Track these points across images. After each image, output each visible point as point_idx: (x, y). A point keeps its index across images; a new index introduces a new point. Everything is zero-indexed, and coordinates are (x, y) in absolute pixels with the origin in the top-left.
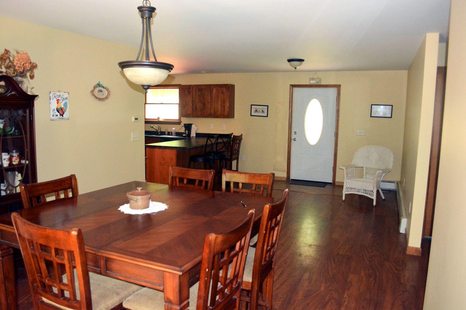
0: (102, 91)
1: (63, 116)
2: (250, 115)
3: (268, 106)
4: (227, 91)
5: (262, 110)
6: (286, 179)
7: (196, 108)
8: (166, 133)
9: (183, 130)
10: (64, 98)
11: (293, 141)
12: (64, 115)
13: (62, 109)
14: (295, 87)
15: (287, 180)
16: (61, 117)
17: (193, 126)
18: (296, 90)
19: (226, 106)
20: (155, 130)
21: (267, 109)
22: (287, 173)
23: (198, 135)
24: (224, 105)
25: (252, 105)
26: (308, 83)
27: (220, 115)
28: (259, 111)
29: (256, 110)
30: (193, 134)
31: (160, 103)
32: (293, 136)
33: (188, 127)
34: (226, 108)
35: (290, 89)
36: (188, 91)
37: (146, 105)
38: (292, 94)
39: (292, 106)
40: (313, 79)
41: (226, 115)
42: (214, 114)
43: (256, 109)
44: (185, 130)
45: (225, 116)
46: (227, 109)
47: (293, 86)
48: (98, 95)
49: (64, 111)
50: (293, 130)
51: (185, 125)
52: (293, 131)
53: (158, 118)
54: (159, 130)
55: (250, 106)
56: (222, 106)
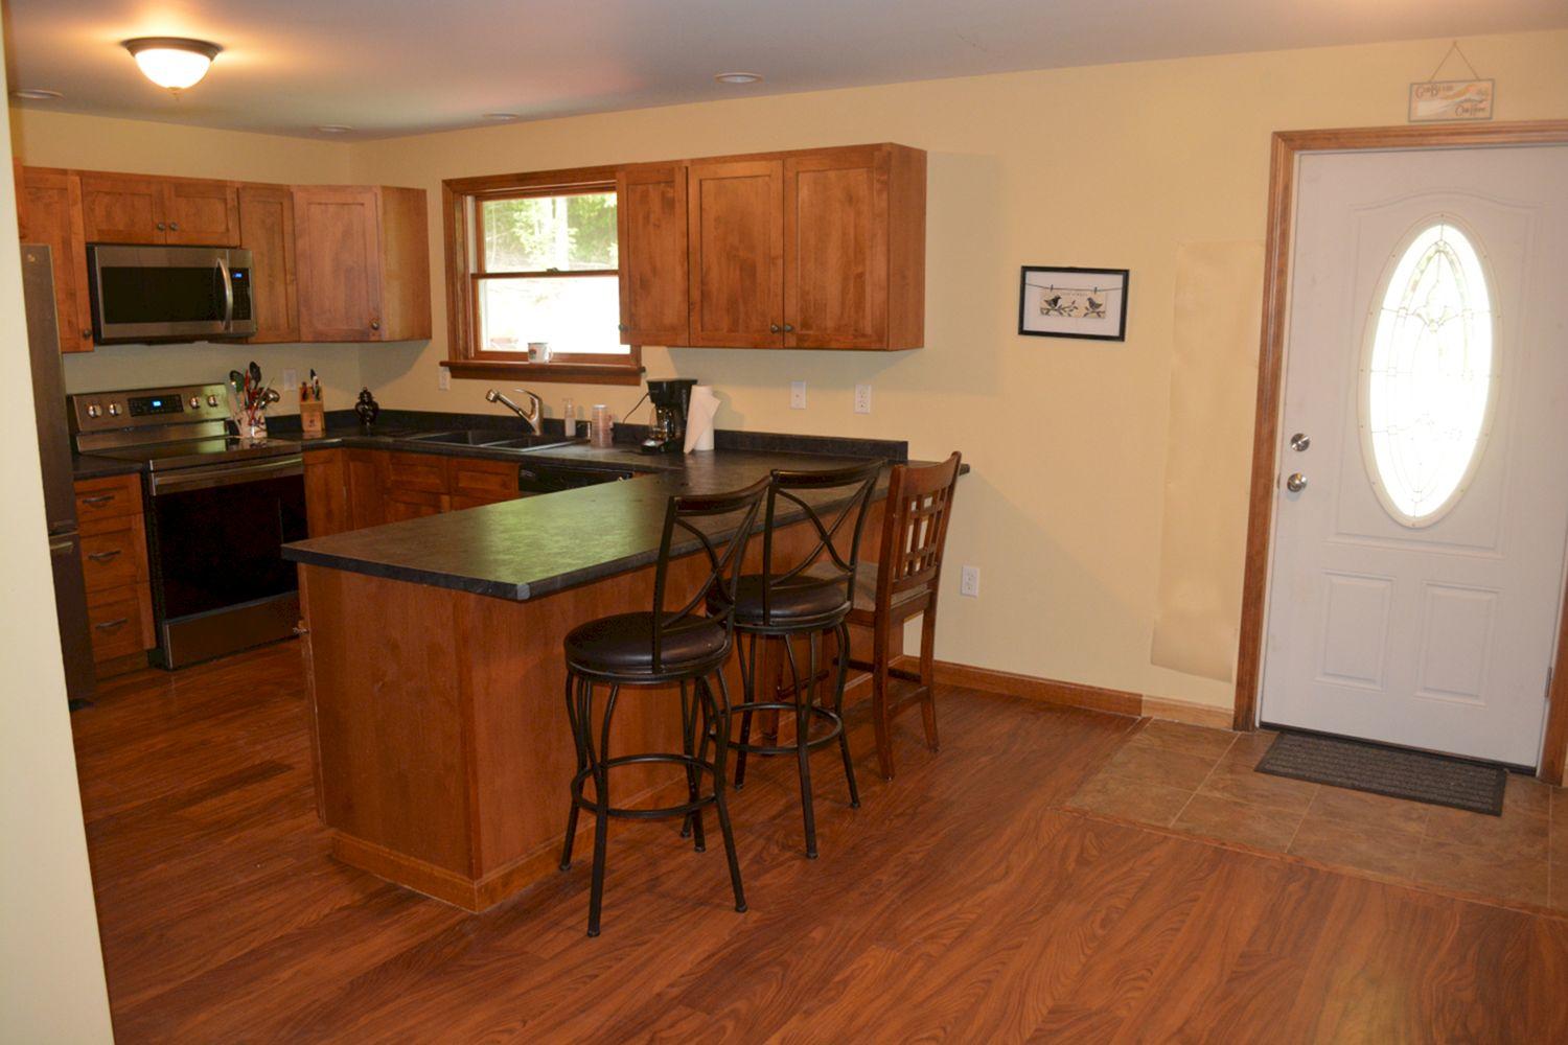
2: (1016, 330)
3: (1125, 273)
4: (877, 186)
5: (1090, 299)
6: (1231, 721)
7: (705, 295)
8: (570, 431)
9: (644, 414)
11: (1280, 492)
14: (1302, 148)
15: (1235, 727)
17: (699, 394)
18: (1307, 165)
19: (867, 276)
20: (513, 414)
21: (1119, 294)
22: (1240, 684)
23: (729, 444)
24: (860, 270)
25: (1025, 269)
26: (1395, 118)
27: (838, 329)
28: (1074, 307)
29: (1055, 301)
30: (699, 437)
31: (543, 269)
32: (1286, 462)
33: (672, 398)
34: (868, 289)
35: (1274, 159)
36: (663, 194)
37: (482, 283)
38: (1287, 189)
39: (1282, 272)
40: (1432, 89)
41: (869, 330)
42: (805, 325)
43: (1052, 296)
44: (659, 417)
45: (864, 336)
46: (874, 297)
47: (1292, 142)
50: (1288, 424)
51: (653, 385)
52: (1285, 429)
53: (532, 352)
54: (533, 412)
55: (1019, 269)
56: (845, 279)
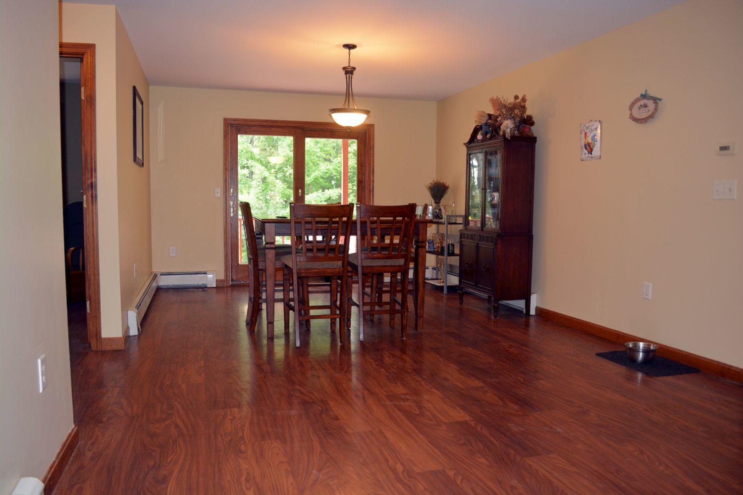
0: (646, 106)
1: (591, 154)
10: (593, 129)
12: (593, 153)
13: (589, 144)
16: (590, 155)
48: (640, 113)
49: (592, 147)
